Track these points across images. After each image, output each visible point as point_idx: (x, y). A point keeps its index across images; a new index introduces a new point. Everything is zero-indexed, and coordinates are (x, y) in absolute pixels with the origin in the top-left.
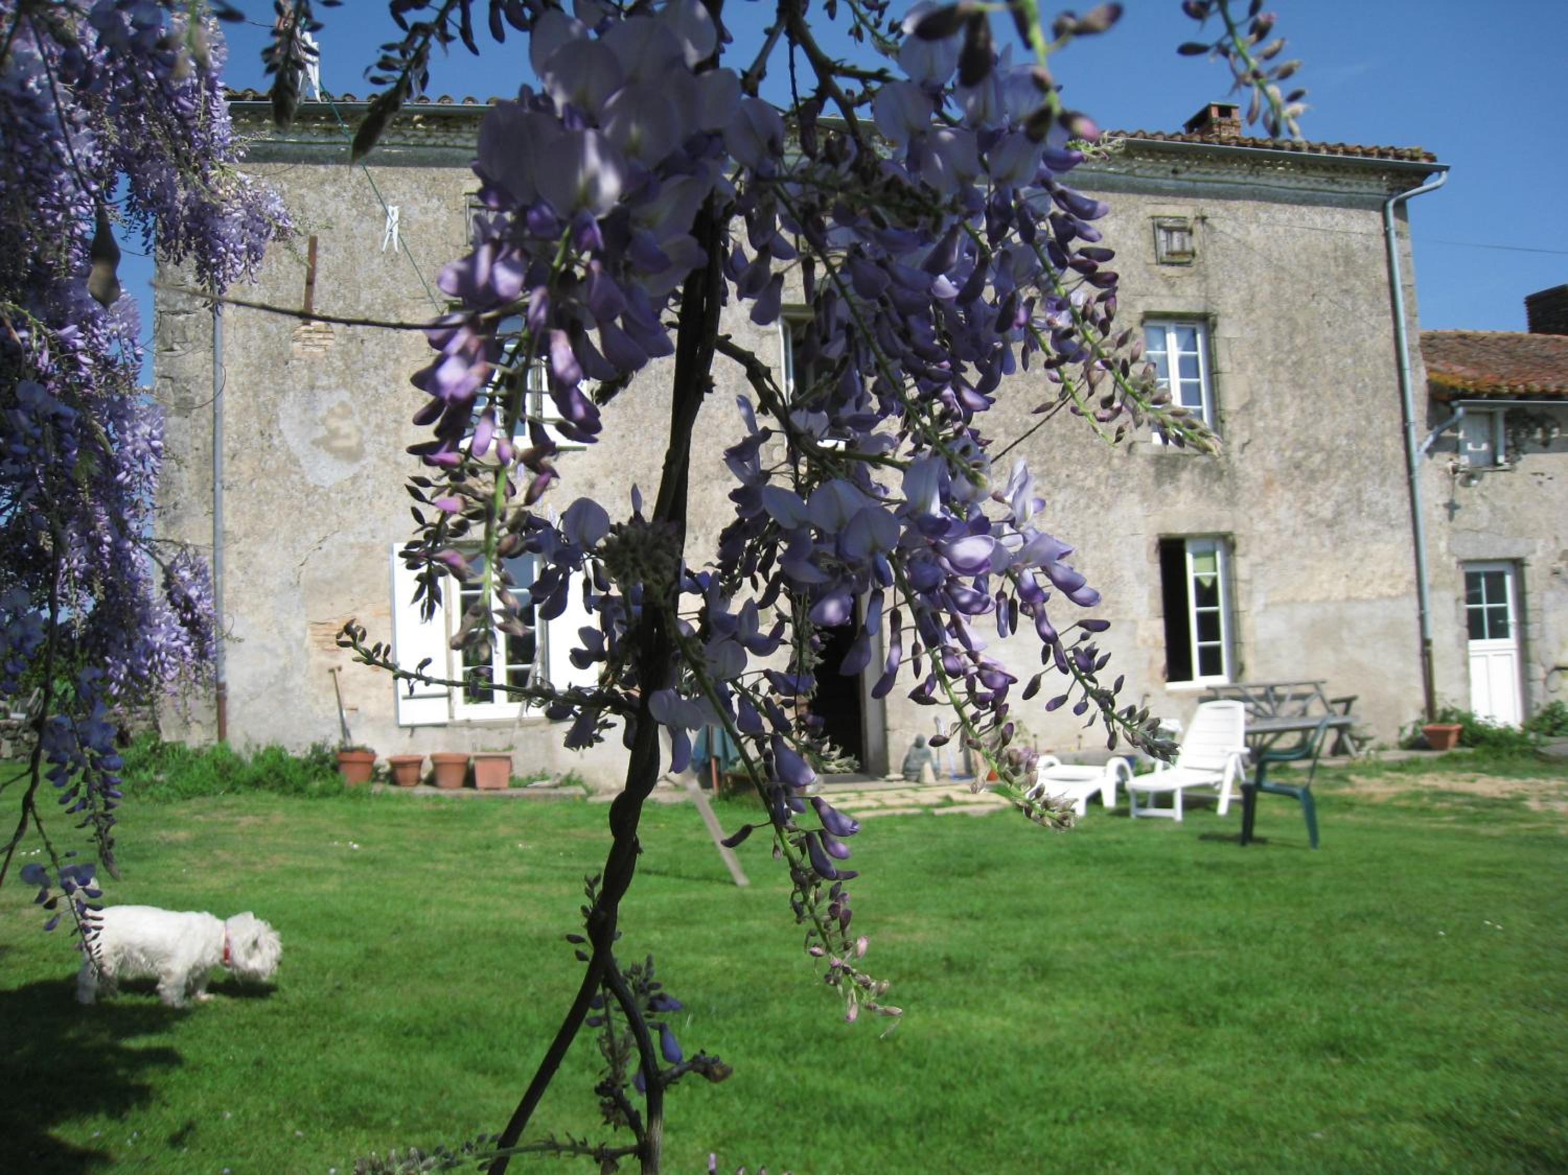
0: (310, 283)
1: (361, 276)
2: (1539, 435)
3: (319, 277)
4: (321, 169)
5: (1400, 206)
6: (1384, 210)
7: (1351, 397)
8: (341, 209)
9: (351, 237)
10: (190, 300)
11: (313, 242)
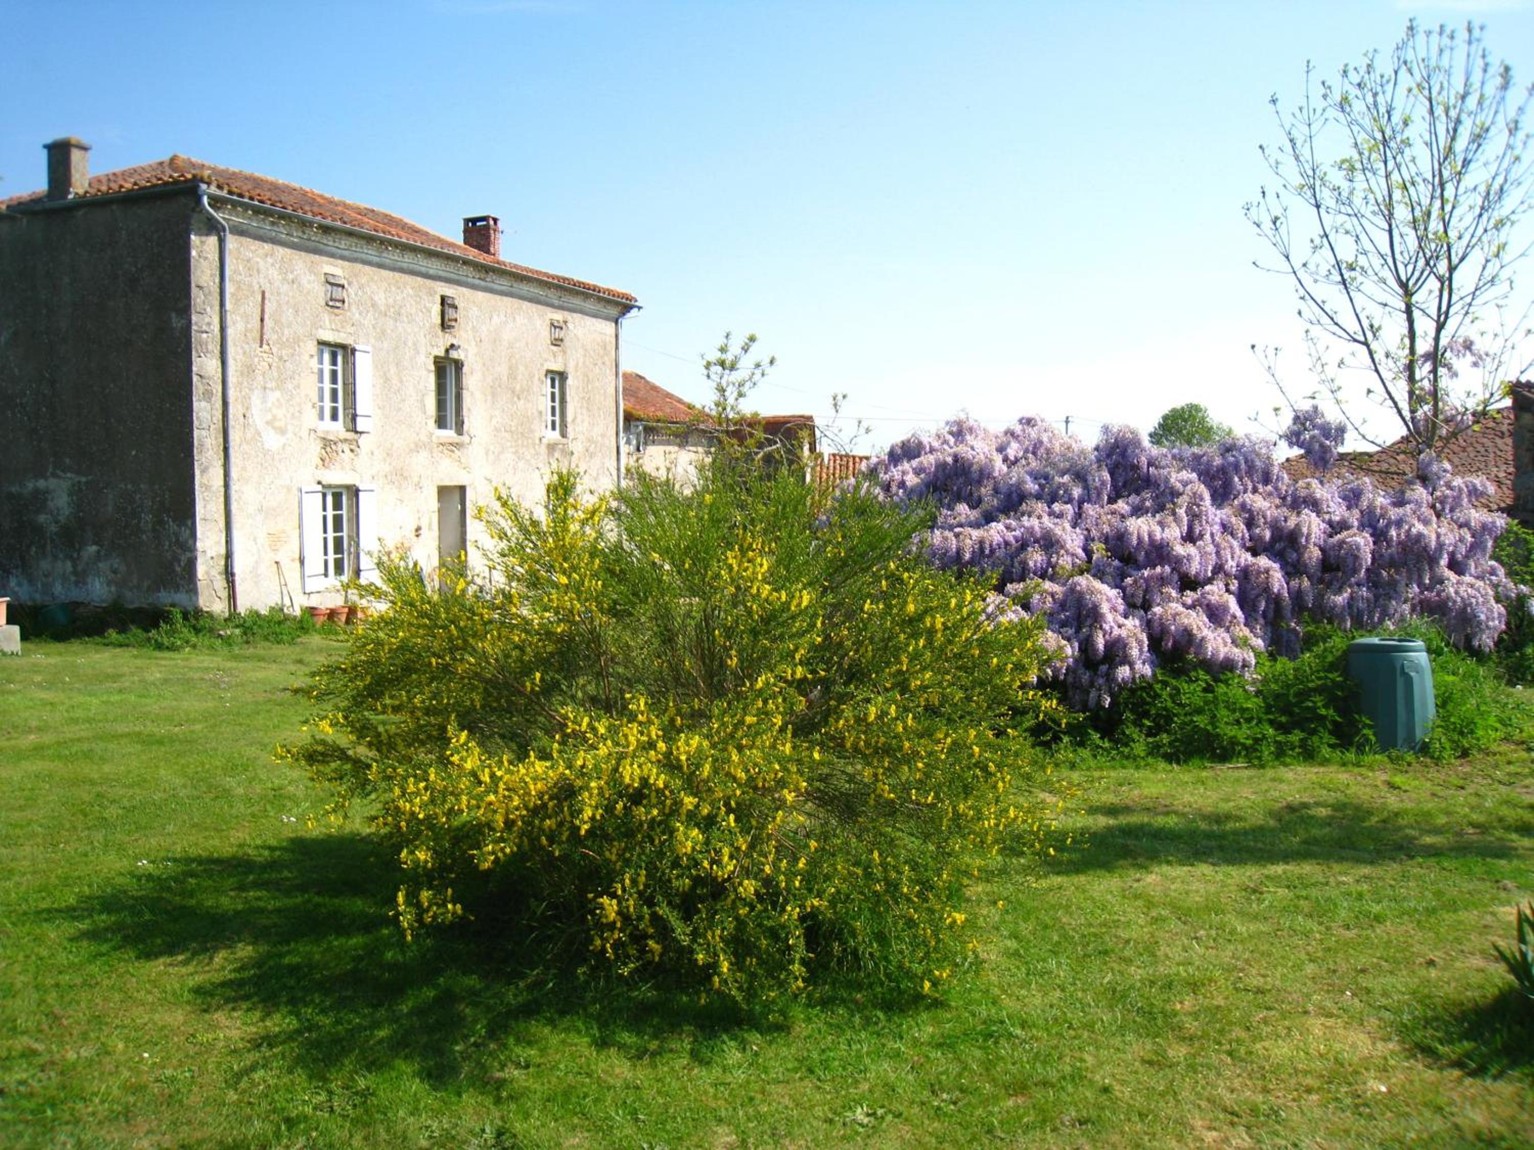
0: (262, 320)
1: (283, 320)
2: (652, 437)
3: (266, 317)
4: (266, 246)
5: (622, 323)
8: (274, 273)
9: (279, 294)
10: (209, 324)
11: (263, 293)
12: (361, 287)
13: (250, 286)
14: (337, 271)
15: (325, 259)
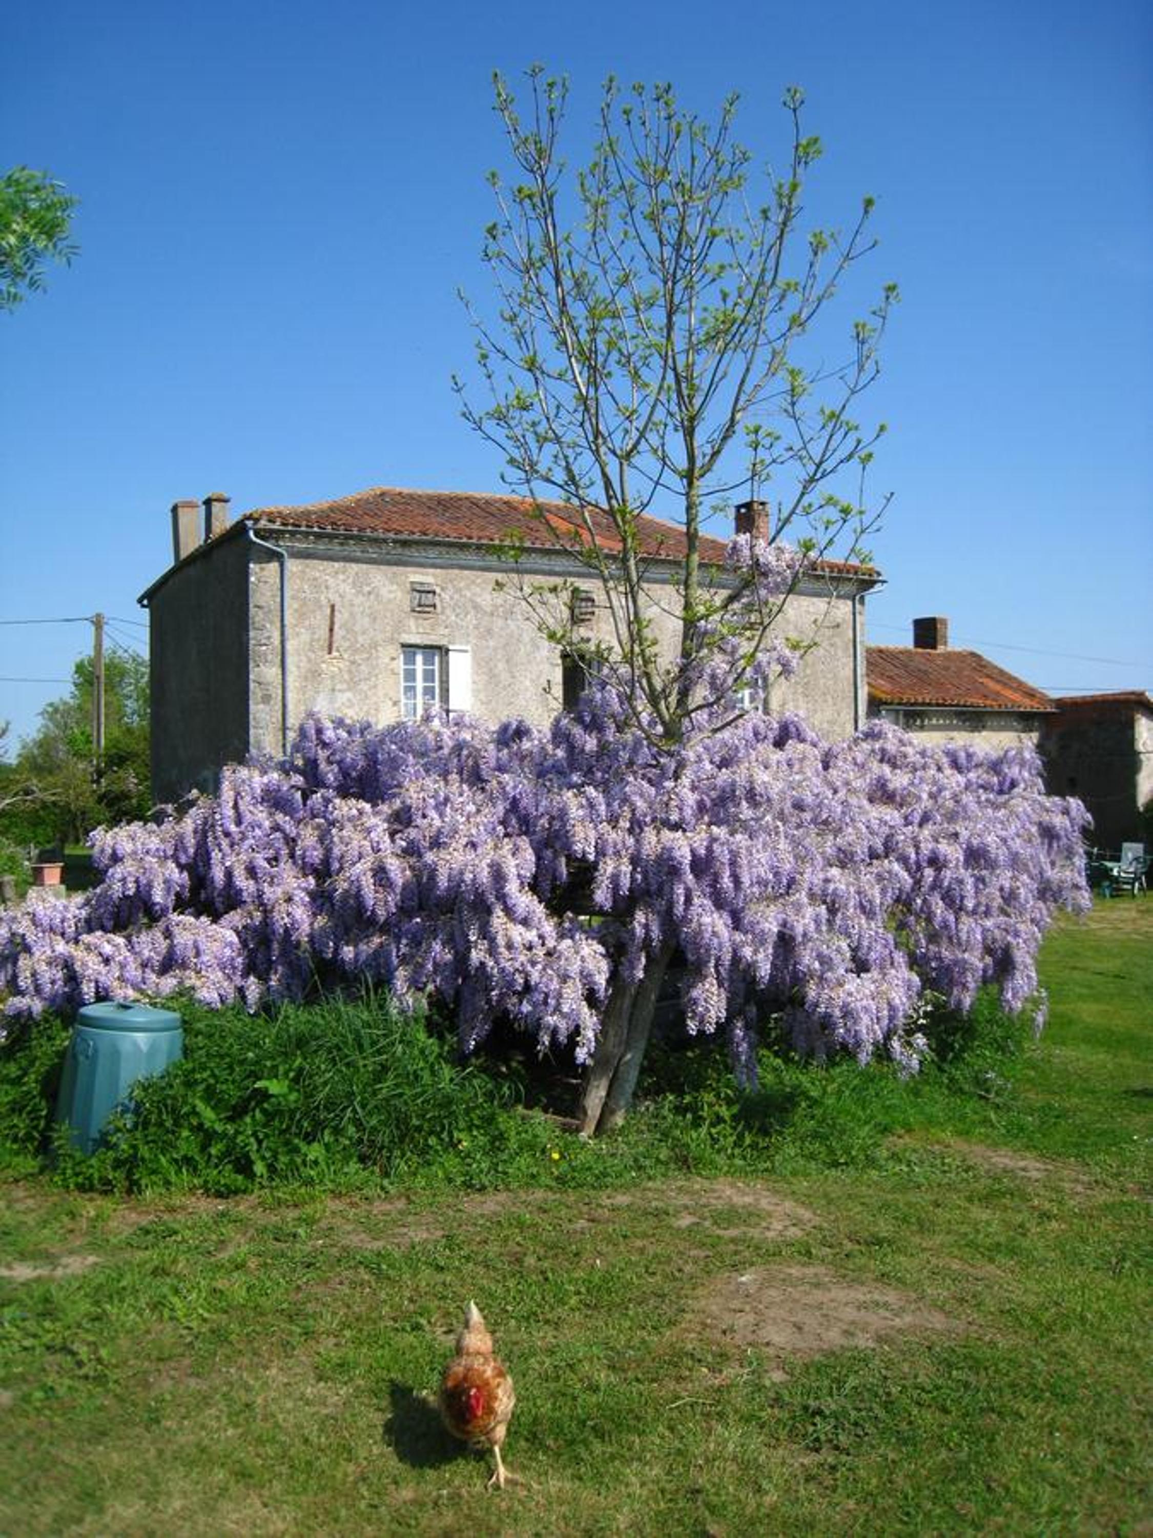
0: (331, 630)
1: (357, 628)
2: (918, 723)
3: (336, 627)
4: (336, 565)
5: (862, 598)
6: (854, 600)
7: (830, 701)
8: (347, 589)
9: (352, 605)
10: (269, 638)
11: (333, 607)
12: (458, 591)
13: (318, 601)
14: (430, 579)
15: (409, 569)
